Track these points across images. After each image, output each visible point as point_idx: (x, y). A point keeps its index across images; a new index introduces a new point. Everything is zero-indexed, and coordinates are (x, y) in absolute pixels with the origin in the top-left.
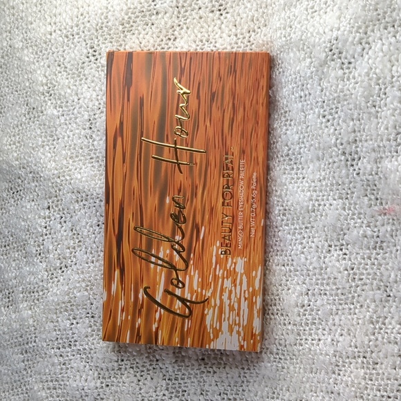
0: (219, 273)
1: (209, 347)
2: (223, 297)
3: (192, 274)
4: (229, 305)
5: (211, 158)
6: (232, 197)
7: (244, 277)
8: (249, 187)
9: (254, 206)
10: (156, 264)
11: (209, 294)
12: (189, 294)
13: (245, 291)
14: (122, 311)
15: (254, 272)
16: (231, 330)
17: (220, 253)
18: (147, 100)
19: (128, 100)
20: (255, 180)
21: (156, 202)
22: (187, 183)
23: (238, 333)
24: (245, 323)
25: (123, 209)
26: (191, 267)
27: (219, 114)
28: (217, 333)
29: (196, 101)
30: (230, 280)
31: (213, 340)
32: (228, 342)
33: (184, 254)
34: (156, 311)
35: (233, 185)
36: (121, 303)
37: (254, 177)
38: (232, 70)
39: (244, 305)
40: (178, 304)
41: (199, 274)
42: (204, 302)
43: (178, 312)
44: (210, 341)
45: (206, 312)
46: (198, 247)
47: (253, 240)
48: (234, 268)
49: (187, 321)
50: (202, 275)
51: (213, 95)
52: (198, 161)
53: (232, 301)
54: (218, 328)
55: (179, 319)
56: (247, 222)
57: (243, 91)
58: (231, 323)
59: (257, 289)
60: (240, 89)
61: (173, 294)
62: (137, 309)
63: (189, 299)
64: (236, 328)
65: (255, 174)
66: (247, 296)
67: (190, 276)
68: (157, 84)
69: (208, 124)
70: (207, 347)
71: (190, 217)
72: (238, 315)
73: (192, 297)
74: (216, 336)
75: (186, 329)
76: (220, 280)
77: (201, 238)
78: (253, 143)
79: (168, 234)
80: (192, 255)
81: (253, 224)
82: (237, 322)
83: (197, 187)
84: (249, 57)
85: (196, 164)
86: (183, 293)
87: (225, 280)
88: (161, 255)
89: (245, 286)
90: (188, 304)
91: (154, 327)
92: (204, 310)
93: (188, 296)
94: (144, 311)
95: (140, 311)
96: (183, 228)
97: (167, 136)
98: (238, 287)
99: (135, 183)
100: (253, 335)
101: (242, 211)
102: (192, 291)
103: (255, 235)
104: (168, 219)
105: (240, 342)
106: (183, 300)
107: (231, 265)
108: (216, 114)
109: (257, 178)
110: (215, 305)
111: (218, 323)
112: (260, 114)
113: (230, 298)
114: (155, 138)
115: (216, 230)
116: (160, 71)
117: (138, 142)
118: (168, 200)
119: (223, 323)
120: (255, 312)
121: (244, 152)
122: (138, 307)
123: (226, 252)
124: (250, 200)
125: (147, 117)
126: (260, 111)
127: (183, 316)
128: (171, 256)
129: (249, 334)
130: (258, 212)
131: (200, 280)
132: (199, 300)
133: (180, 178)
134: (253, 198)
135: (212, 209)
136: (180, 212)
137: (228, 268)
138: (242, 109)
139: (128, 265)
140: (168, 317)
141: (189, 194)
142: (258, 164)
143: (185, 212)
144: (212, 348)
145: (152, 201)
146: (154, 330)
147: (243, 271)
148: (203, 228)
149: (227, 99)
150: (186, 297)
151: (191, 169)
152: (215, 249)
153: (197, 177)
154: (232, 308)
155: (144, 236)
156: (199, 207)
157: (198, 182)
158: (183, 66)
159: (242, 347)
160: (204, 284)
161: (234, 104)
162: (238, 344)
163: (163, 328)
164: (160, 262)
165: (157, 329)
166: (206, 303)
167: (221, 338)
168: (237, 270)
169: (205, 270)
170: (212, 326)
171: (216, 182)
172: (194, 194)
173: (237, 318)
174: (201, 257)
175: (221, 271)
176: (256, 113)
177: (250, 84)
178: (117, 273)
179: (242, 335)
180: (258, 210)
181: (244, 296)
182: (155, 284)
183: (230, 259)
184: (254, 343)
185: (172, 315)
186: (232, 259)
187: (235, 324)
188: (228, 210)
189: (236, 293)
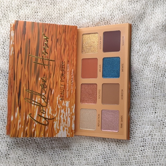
0: (59, 107)
1: (55, 136)
2: (61, 117)
3: (49, 108)
4: (63, 119)
5: (57, 63)
6: (64, 78)
7: (69, 108)
8: (70, 74)
9: (73, 81)
10: (34, 104)
11: (55, 116)
12: (48, 116)
13: (69, 114)
14: (20, 124)
15: (72, 106)
16: (64, 129)
17: (60, 99)
18: (32, 40)
19: (24, 39)
20: (73, 72)
21: (35, 80)
22: (47, 73)
23: (67, 130)
24: (69, 126)
25: (21, 82)
26: (49, 105)
27: (60, 47)
28: (58, 131)
29: (51, 42)
30: (63, 110)
31: (57, 134)
32: (62, 134)
33: (46, 100)
34: (34, 123)
35: (65, 73)
36: (19, 121)
37: (72, 71)
38: (64, 31)
39: (69, 119)
40: (43, 120)
41: (51, 108)
42: (53, 119)
43: (43, 123)
44: (56, 134)
45: (54, 123)
46: (51, 97)
47: (72, 94)
48: (65, 105)
49: (46, 127)
50: (53, 108)
51: (57, 40)
52: (52, 64)
53: (64, 118)
54: (59, 129)
55: (43, 126)
56: (70, 87)
57: (68, 39)
58: (64, 126)
59: (73, 113)
60: (67, 38)
61: (41, 116)
62: (26, 123)
63: (47, 118)
64: (66, 128)
65: (73, 70)
66: (70, 116)
67: (48, 109)
68: (36, 34)
69: (56, 51)
70: (54, 137)
71: (48, 86)
72: (67, 123)
73: (48, 117)
74: (58, 132)
75: (46, 130)
76: (60, 110)
77: (53, 94)
78: (72, 58)
79: (39, 92)
80: (49, 100)
81: (72, 88)
82: (66, 126)
83: (51, 74)
84: (70, 27)
85: (51, 65)
86: (45, 115)
87: (62, 110)
88: (36, 101)
89: (69, 112)
90: (47, 120)
91: (33, 130)
92: (53, 122)
93: (47, 117)
94: (29, 124)
95: (27, 124)
96: (45, 90)
97: (40, 54)
98: (67, 112)
99: (26, 72)
100: (72, 131)
101: (68, 83)
102: (49, 115)
103: (73, 92)
104: (39, 86)
105: (67, 134)
106: (45, 118)
107: (64, 104)
108: (59, 47)
109: (73, 71)
110: (58, 120)
111: (59, 127)
112: (75, 48)
113: (63, 117)
114: (35, 55)
115: (58, 91)
116: (37, 29)
117: (28, 56)
118: (39, 79)
119: (61, 127)
120: (73, 122)
121: (69, 61)
122: (27, 122)
123: (62, 99)
124: (71, 79)
125: (32, 46)
126: (75, 47)
127: (45, 125)
128: (41, 101)
129: (70, 130)
130: (74, 84)
131: (52, 110)
132: (51, 118)
133: (44, 70)
134: (72, 78)
135: (57, 83)
136: (44, 84)
137: (63, 105)
138: (68, 46)
139: (23, 105)
140: (39, 125)
141: (48, 77)
142: (74, 66)
143: (46, 84)
144: (56, 137)
145: (33, 79)
146: (33, 131)
147: (68, 106)
148: (53, 90)
149: (63, 42)
150: (46, 117)
151: (49, 67)
152: (58, 98)
153: (51, 70)
154: (64, 121)
155: (29, 93)
156: (52, 82)
157: (51, 72)
158: (46, 28)
159: (68, 135)
160: (53, 112)
161: (65, 44)
162: (66, 135)
163: (37, 130)
164: (36, 104)
165: (34, 131)
166: (54, 119)
167: (60, 132)
168: (66, 106)
169: (54, 106)
170: (56, 128)
171: (59, 72)
172: (50, 77)
173: (66, 124)
174: (52, 101)
175: (60, 106)
176: (73, 48)
177: (71, 36)
178: (18, 108)
179: (68, 131)
180: (74, 83)
181: (69, 116)
182: (34, 112)
183: (63, 102)
184: (72, 134)
185: (40, 125)
186: (64, 102)
187: (65, 127)
188: (63, 83)
189: (66, 115)
